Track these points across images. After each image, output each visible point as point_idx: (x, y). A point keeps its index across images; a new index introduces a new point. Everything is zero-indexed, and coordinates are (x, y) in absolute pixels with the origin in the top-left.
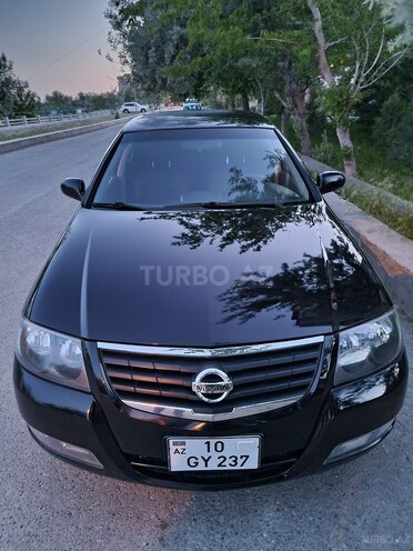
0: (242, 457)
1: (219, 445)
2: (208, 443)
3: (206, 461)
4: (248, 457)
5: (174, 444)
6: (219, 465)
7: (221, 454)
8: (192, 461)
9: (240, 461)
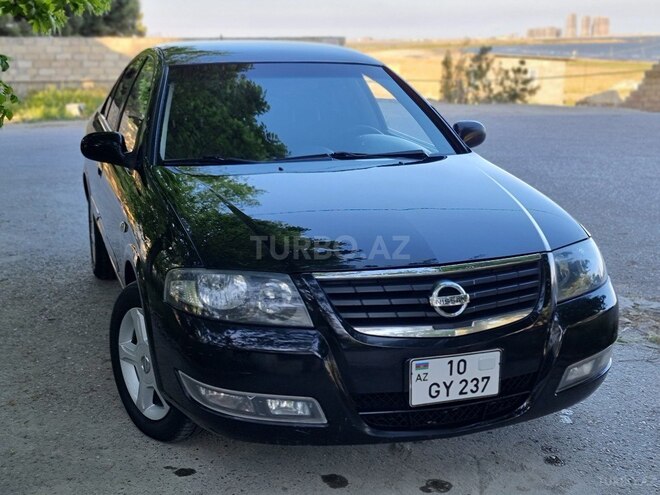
0: (483, 379)
1: (462, 364)
2: (451, 362)
3: (448, 388)
4: (488, 378)
5: (418, 366)
6: (461, 393)
7: (462, 377)
8: (435, 388)
9: (481, 385)
